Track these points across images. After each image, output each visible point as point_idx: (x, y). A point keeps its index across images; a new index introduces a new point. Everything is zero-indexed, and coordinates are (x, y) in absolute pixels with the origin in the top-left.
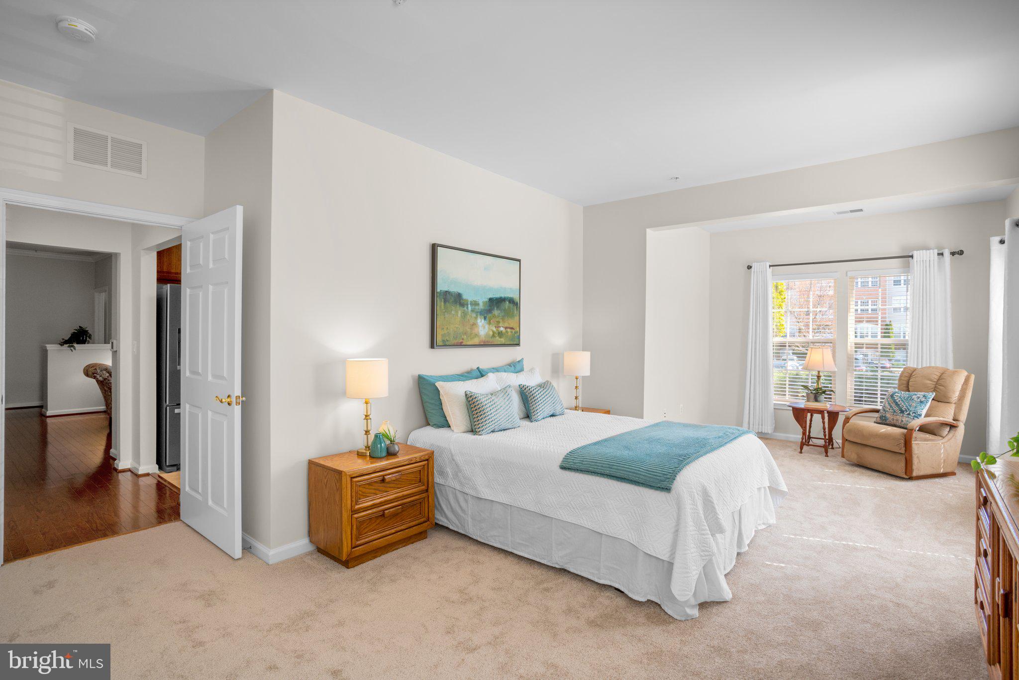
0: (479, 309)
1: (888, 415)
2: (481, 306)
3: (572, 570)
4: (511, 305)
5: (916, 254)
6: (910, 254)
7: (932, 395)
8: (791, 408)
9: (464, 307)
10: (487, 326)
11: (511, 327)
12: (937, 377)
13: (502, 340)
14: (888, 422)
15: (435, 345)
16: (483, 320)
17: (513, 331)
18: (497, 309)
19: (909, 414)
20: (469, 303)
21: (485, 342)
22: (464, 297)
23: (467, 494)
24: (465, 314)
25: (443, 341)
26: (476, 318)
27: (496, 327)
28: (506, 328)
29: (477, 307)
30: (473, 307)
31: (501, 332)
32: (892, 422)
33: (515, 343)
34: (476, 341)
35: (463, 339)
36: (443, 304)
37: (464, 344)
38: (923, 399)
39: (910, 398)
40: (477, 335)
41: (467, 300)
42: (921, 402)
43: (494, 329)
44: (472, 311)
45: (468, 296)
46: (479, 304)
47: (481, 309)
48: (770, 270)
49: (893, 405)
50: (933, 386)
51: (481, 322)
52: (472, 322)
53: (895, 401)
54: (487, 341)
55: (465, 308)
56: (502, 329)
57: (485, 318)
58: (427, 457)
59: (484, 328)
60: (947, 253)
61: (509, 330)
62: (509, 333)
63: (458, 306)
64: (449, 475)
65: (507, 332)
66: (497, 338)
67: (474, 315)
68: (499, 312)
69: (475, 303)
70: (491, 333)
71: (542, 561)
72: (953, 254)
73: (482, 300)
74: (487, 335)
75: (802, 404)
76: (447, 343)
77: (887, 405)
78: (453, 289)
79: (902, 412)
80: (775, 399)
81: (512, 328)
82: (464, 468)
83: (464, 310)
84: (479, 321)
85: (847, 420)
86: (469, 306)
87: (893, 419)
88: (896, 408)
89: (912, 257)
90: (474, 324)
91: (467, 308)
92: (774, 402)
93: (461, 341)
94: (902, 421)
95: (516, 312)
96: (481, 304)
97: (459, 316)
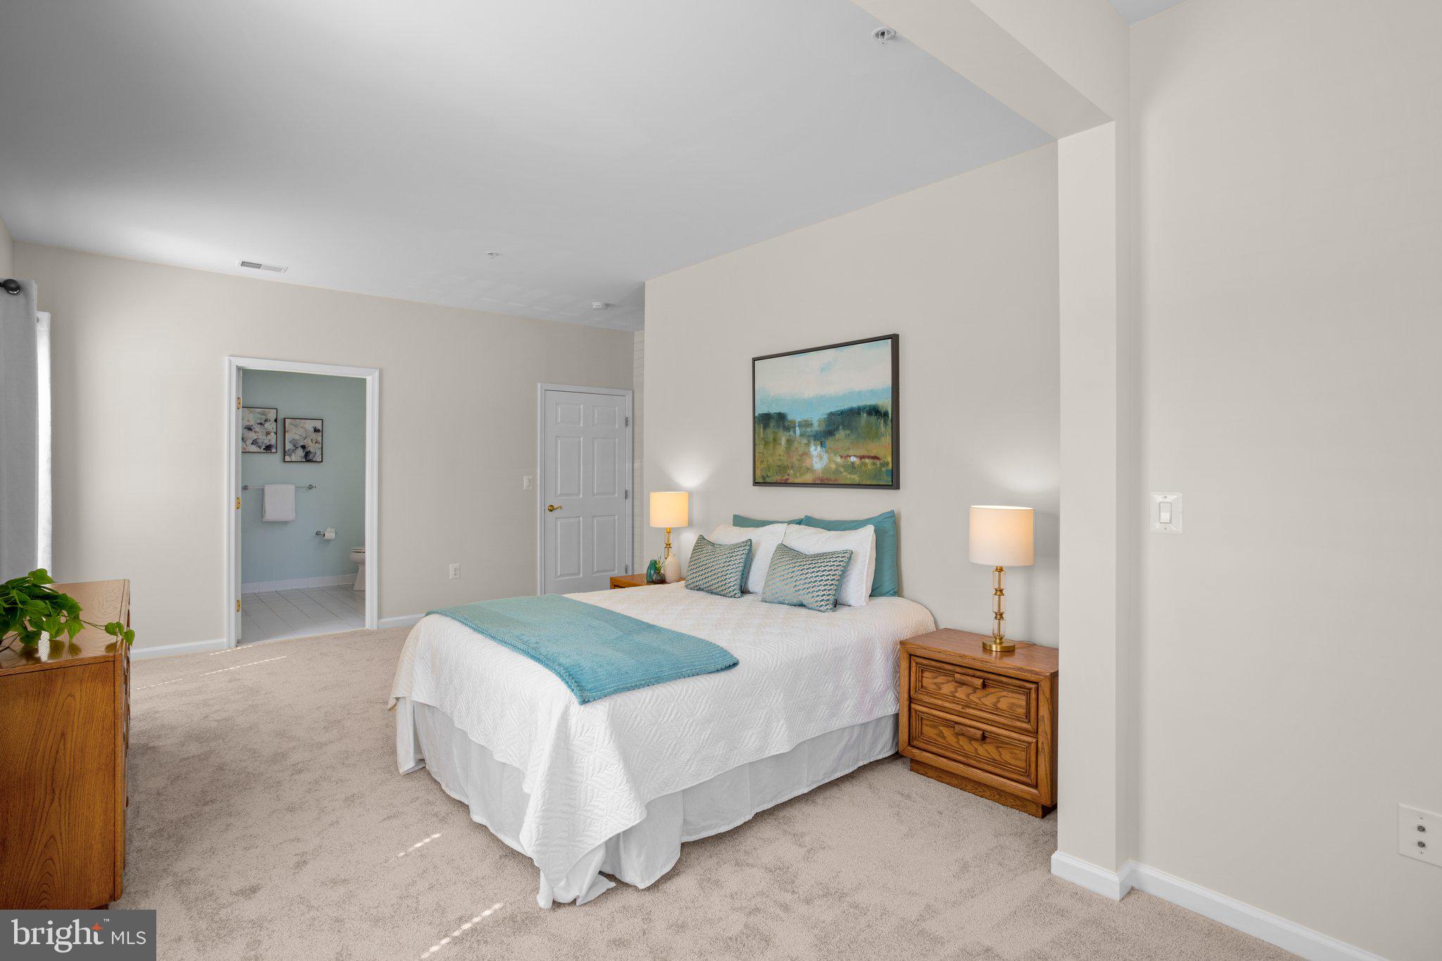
0: (811, 431)
2: (816, 427)
4: (873, 419)
9: (789, 431)
10: (825, 456)
11: (872, 455)
13: (856, 478)
15: (755, 481)
16: (819, 448)
17: (878, 463)
18: (844, 429)
20: (797, 425)
21: (822, 480)
22: (790, 417)
24: (789, 442)
25: (764, 478)
26: (808, 445)
27: (841, 457)
28: (862, 457)
29: (809, 430)
30: (804, 429)
31: (853, 463)
34: (808, 478)
35: (789, 475)
36: (762, 430)
37: (790, 481)
40: (810, 470)
41: (794, 422)
43: (839, 460)
44: (802, 435)
45: (795, 416)
46: (812, 424)
47: (816, 432)
51: (815, 450)
52: (801, 450)
54: (827, 479)
55: (792, 433)
56: (853, 459)
57: (822, 445)
59: (821, 458)
61: (867, 460)
62: (870, 467)
63: (781, 431)
65: (866, 465)
66: (845, 474)
67: (805, 441)
68: (848, 432)
69: (807, 424)
70: (833, 466)
73: (817, 417)
74: (826, 469)
76: (768, 480)
78: (774, 410)
81: (875, 458)
83: (790, 436)
84: (812, 448)
86: (797, 428)
90: (806, 454)
91: (795, 432)
93: (786, 477)
95: (883, 429)
96: (816, 424)
97: (783, 443)
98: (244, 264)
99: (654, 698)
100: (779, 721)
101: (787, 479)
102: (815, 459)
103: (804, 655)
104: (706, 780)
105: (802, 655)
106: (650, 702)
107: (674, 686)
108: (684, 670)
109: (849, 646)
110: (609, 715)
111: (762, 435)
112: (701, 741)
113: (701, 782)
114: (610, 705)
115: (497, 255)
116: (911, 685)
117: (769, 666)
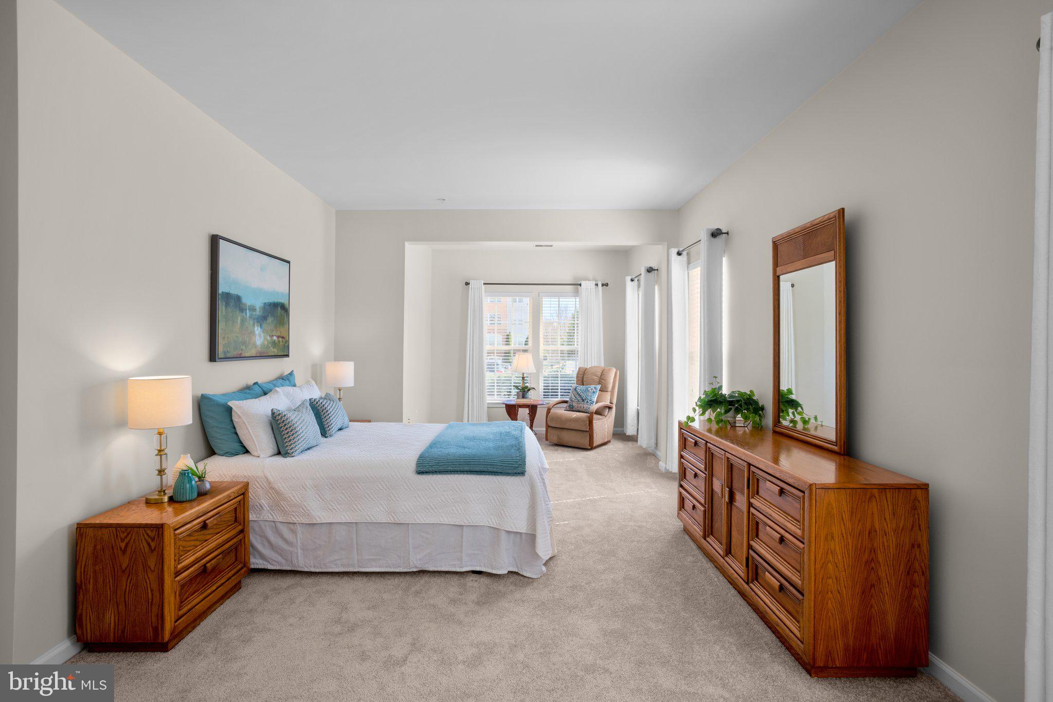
0: (256, 315)
1: (574, 404)
2: (258, 312)
3: (431, 569)
4: (282, 312)
5: (583, 283)
6: (579, 283)
7: (599, 387)
8: (504, 406)
9: (243, 313)
11: (282, 336)
12: (600, 374)
13: (275, 351)
14: (574, 409)
15: (217, 358)
16: (259, 328)
17: (284, 341)
18: (271, 316)
19: (587, 402)
20: (248, 307)
21: (260, 353)
22: (244, 300)
23: (295, 523)
24: (243, 321)
25: (225, 353)
26: (254, 324)
27: (270, 336)
28: (278, 337)
29: (254, 313)
30: (251, 313)
31: (275, 341)
32: (577, 409)
33: (284, 354)
34: (253, 352)
35: (242, 350)
36: (224, 308)
37: (243, 355)
38: (595, 390)
39: (587, 390)
40: (255, 346)
41: (246, 305)
42: (594, 392)
43: (269, 338)
44: (250, 317)
45: (247, 301)
46: (256, 309)
47: (258, 316)
48: (483, 287)
49: (577, 396)
50: (598, 380)
51: (257, 330)
52: (250, 330)
53: (578, 393)
54: (263, 352)
55: (244, 314)
56: (275, 338)
58: (243, 491)
59: (260, 336)
60: (600, 285)
61: (280, 339)
62: (281, 343)
63: (238, 311)
64: (264, 508)
65: (279, 341)
66: (271, 348)
67: (252, 322)
68: (273, 319)
69: (253, 309)
70: (266, 343)
71: (398, 570)
72: (603, 285)
73: (259, 305)
74: (263, 345)
75: (513, 400)
76: (228, 355)
77: (573, 396)
78: (233, 292)
79: (583, 400)
80: (489, 400)
81: (283, 338)
82: (291, 496)
83: (243, 316)
85: (549, 410)
86: (248, 311)
87: (578, 407)
88: (579, 399)
89: (580, 285)
90: (252, 333)
91: (246, 314)
92: (488, 402)
93: (240, 352)
94: (584, 407)
96: (258, 310)
97: (239, 322)
101: (241, 354)
102: (257, 338)
111: (224, 313)
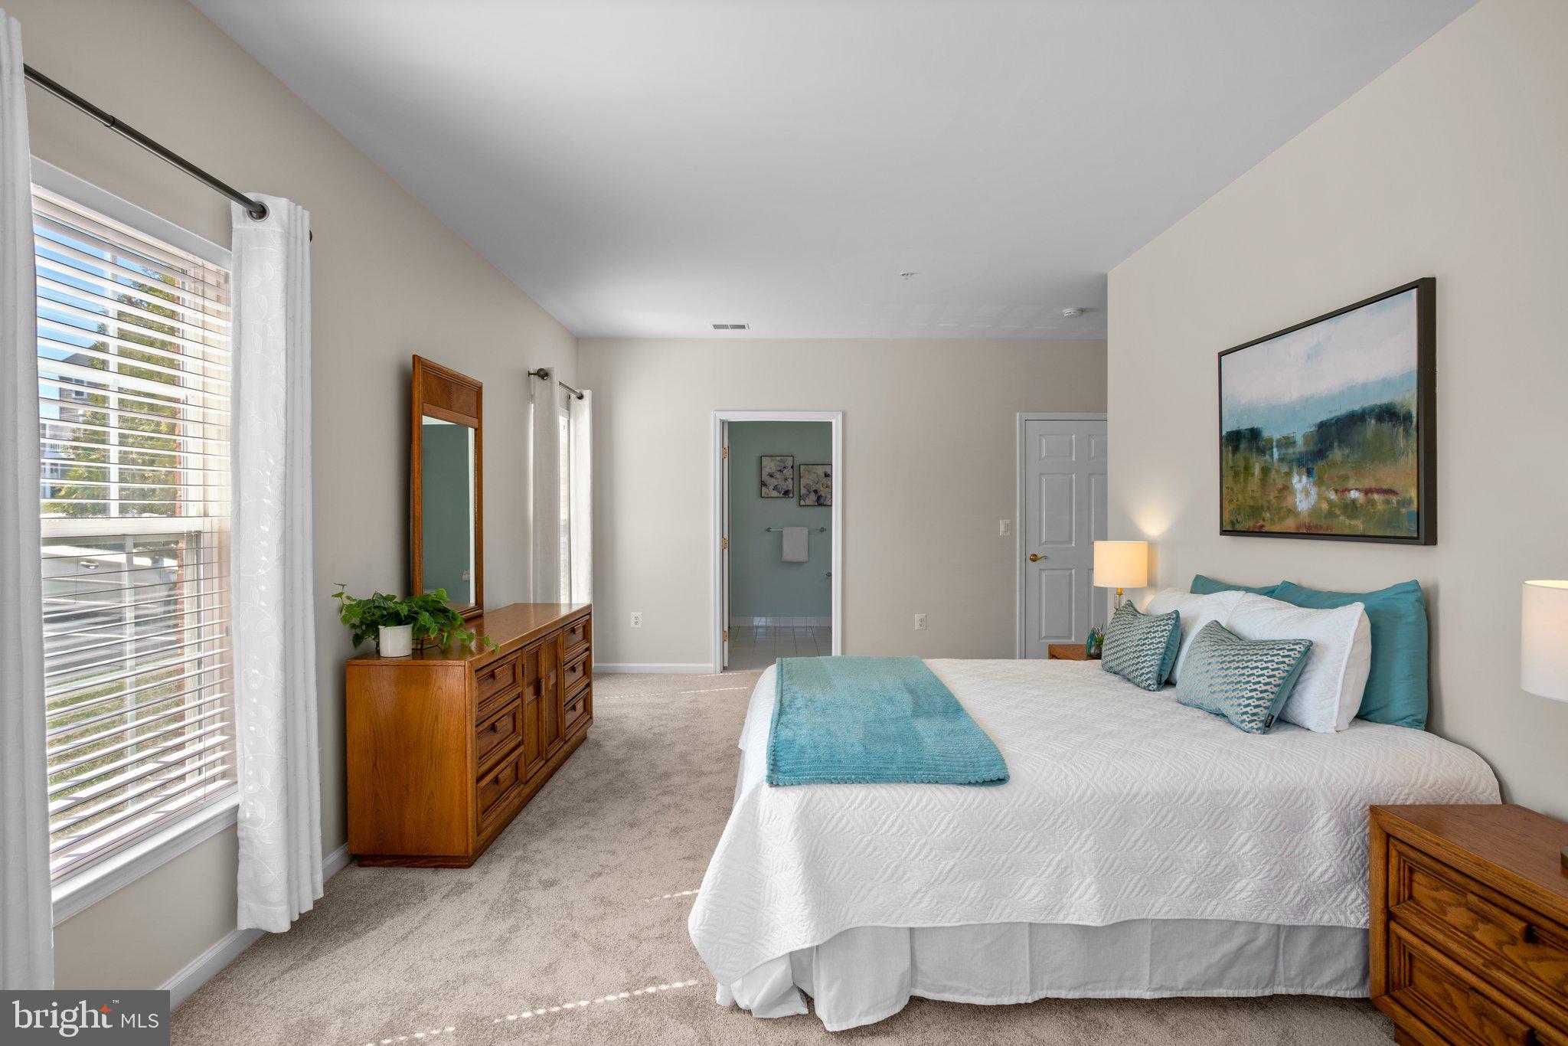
0: (1294, 453)
2: (1300, 446)
4: (1386, 427)
9: (1265, 455)
10: (1314, 491)
11: (1384, 487)
13: (1358, 525)
15: (1223, 528)
16: (1304, 478)
17: (1394, 499)
18: (1340, 447)
20: (1274, 443)
21: (1309, 528)
22: (1265, 434)
24: (1265, 471)
25: (1233, 524)
26: (1289, 474)
27: (1336, 491)
28: (1367, 492)
29: (1291, 451)
30: (1283, 451)
31: (1354, 501)
33: (1403, 533)
34: (1290, 524)
35: (1264, 520)
36: (1230, 455)
37: (1267, 529)
40: (1291, 512)
41: (1270, 441)
43: (1333, 496)
44: (1281, 460)
45: (1272, 432)
46: (1295, 442)
47: (1300, 453)
51: (1299, 482)
52: (1280, 484)
54: (1316, 527)
55: (1267, 457)
56: (1354, 494)
57: (1309, 473)
59: (1307, 494)
61: (1376, 496)
62: (1380, 507)
63: (1254, 455)
65: (1373, 503)
66: (1342, 518)
67: (1285, 468)
68: (1346, 451)
69: (1287, 442)
70: (1325, 506)
73: (1300, 431)
74: (1314, 511)
76: (1238, 527)
78: (1244, 426)
81: (1390, 491)
83: (1266, 461)
84: (1295, 479)
86: (1275, 450)
90: (1286, 489)
91: (1272, 456)
93: (1261, 523)
95: (1402, 443)
96: (1300, 441)
97: (1256, 473)
98: (716, 327)
99: (869, 801)
100: (1084, 877)
101: (1262, 526)
102: (1299, 496)
103: (1143, 791)
104: (946, 925)
105: (1140, 789)
106: (862, 803)
107: (900, 790)
108: (920, 772)
109: (1247, 793)
110: (798, 808)
111: (1230, 463)
112: (937, 872)
113: (939, 925)
114: (804, 797)
115: (912, 274)
116: (1391, 888)
117: (1071, 793)
